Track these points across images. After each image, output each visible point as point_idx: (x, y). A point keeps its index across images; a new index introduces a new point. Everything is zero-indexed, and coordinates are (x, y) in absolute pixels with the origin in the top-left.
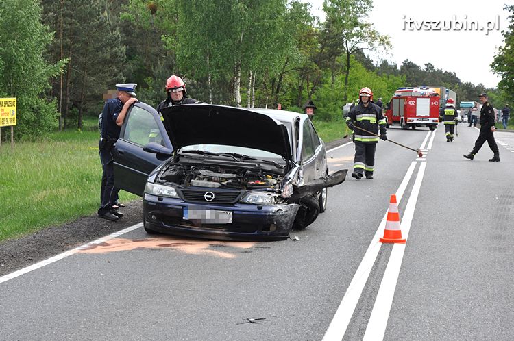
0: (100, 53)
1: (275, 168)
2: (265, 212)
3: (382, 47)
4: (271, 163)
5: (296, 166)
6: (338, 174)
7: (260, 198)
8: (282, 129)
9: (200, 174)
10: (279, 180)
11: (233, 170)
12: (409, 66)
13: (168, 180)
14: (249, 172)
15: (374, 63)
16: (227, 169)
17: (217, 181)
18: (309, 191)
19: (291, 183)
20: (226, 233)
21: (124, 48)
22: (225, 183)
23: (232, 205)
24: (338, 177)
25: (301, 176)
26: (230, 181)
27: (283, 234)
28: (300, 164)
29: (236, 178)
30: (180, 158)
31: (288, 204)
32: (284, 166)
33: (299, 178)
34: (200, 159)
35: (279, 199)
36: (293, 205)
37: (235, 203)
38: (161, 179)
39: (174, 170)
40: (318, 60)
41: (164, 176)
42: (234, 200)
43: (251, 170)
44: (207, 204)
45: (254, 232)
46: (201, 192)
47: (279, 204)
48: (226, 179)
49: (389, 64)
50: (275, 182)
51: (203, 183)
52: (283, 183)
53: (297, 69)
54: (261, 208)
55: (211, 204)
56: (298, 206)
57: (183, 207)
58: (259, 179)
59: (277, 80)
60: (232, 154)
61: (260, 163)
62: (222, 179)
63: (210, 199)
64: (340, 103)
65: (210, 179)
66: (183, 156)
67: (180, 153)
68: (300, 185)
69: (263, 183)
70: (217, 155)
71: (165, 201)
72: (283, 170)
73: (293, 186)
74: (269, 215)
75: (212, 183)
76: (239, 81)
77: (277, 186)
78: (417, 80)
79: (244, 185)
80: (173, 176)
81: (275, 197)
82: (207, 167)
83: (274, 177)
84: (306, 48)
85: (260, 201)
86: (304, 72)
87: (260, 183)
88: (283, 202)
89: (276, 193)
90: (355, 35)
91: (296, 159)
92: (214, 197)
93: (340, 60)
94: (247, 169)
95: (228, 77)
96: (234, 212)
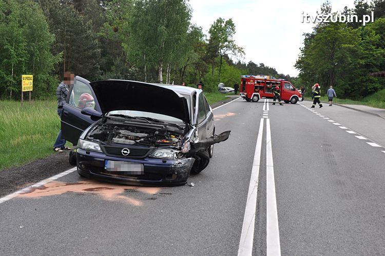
0: (86, 52)
1: (178, 129)
2: (169, 165)
3: (240, 54)
4: (174, 125)
5: (193, 128)
6: (224, 134)
7: (164, 153)
8: (184, 100)
9: (120, 133)
10: (179, 139)
11: (145, 130)
12: (252, 65)
13: (95, 137)
14: (157, 132)
15: (234, 62)
16: (142, 130)
17: (132, 140)
18: (202, 147)
19: (189, 141)
20: (138, 180)
21: (99, 50)
22: (138, 141)
23: (143, 159)
24: (223, 137)
25: (197, 135)
26: (142, 139)
27: (183, 181)
28: (196, 126)
29: (147, 137)
30: (108, 120)
31: (187, 158)
32: (184, 127)
33: (195, 136)
34: (122, 121)
35: (180, 154)
36: (190, 158)
37: (145, 158)
38: (90, 136)
39: (101, 130)
40: (205, 59)
41: (92, 134)
42: (144, 155)
43: (159, 130)
44: (124, 158)
45: (160, 180)
46: (119, 148)
47: (180, 159)
48: (140, 138)
49: (242, 63)
50: (177, 140)
51: (122, 140)
52: (183, 142)
53: (194, 64)
54: (166, 162)
55: (127, 158)
56: (194, 159)
57: (105, 159)
58: (165, 138)
59: (183, 70)
60: (146, 118)
61: (167, 125)
62: (136, 138)
63: (126, 153)
64: (217, 83)
65: (127, 138)
66: (109, 118)
67: (108, 116)
68: (196, 142)
69: (168, 142)
70: (135, 118)
71: (91, 154)
72: (183, 131)
73: (191, 143)
74: (172, 167)
75: (129, 141)
76: (161, 69)
77: (179, 144)
78: (256, 72)
79: (153, 143)
80: (100, 134)
81: (176, 153)
82: (127, 127)
83: (176, 137)
84: (199, 52)
85: (165, 156)
86: (198, 66)
87: (165, 141)
88: (182, 157)
89: (177, 149)
90: (225, 46)
91: (193, 122)
92: (129, 152)
93: (216, 59)
94: (156, 130)
95: (156, 67)
96: (145, 165)
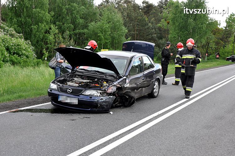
2: (93, 100)
5: (123, 78)
6: (145, 82)
9: (74, 80)
10: (109, 84)
14: (96, 80)
16: (88, 78)
17: (78, 84)
22: (80, 85)
23: (78, 96)
24: (144, 84)
25: (128, 82)
26: (84, 84)
27: (105, 111)
28: (127, 77)
31: (108, 96)
33: (125, 83)
36: (111, 97)
37: (80, 95)
42: (80, 93)
43: (99, 78)
44: (68, 94)
45: (89, 109)
51: (72, 84)
53: (214, 42)
54: (92, 98)
55: (70, 94)
56: (115, 97)
57: (58, 95)
58: (98, 83)
60: (96, 71)
61: (107, 75)
62: (81, 83)
63: (70, 92)
65: (76, 82)
69: (99, 85)
71: (53, 91)
74: (95, 101)
75: (75, 84)
81: (100, 92)
86: (217, 43)
87: (97, 85)
91: (125, 74)
94: (96, 78)
96: (79, 99)
